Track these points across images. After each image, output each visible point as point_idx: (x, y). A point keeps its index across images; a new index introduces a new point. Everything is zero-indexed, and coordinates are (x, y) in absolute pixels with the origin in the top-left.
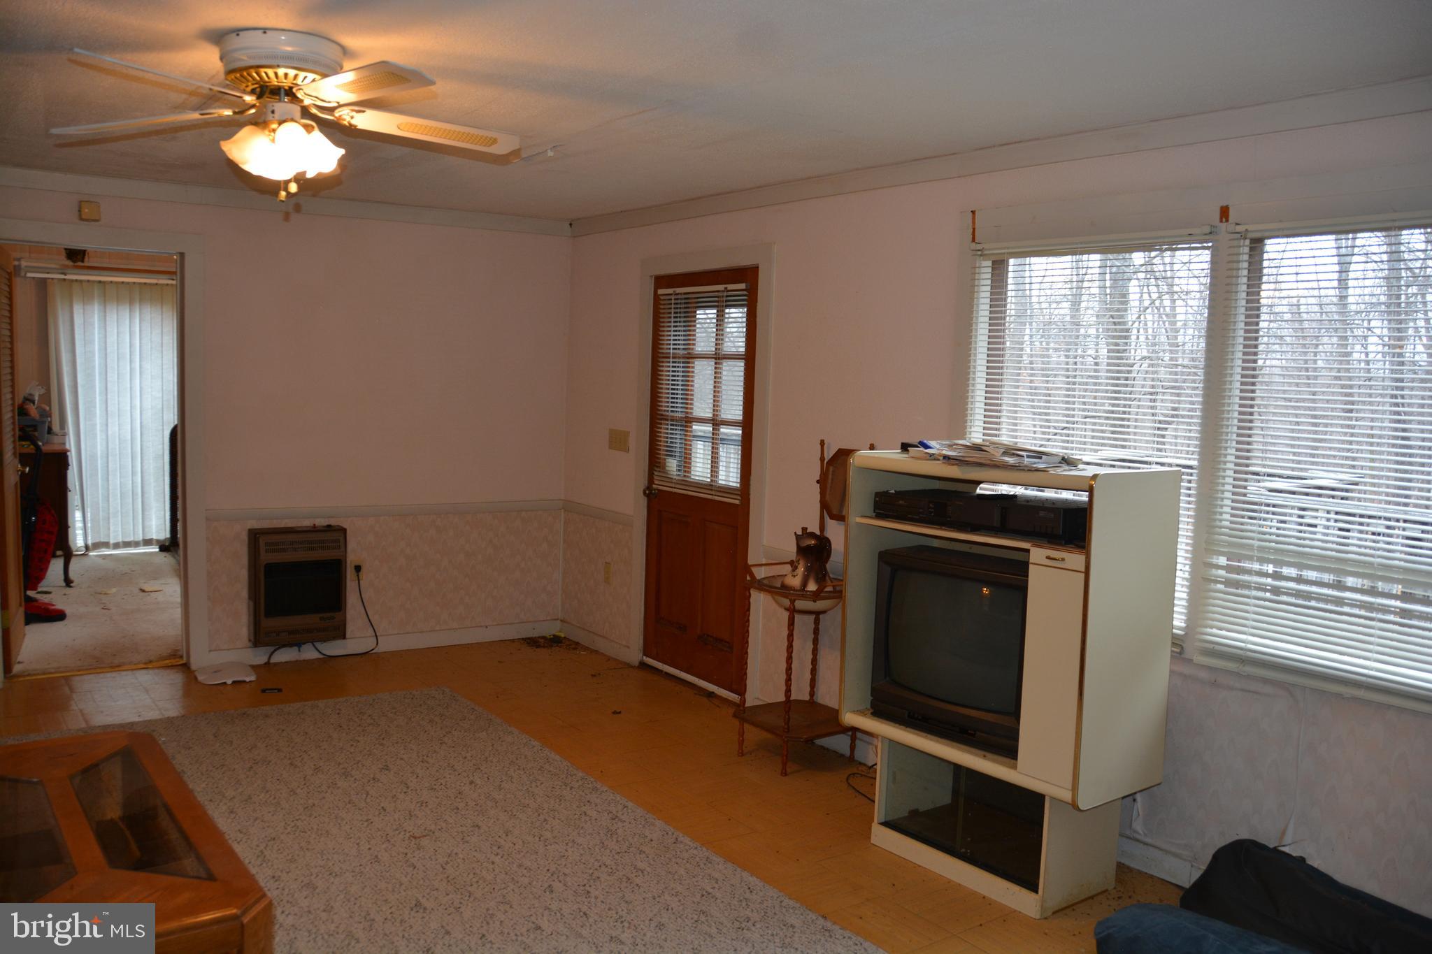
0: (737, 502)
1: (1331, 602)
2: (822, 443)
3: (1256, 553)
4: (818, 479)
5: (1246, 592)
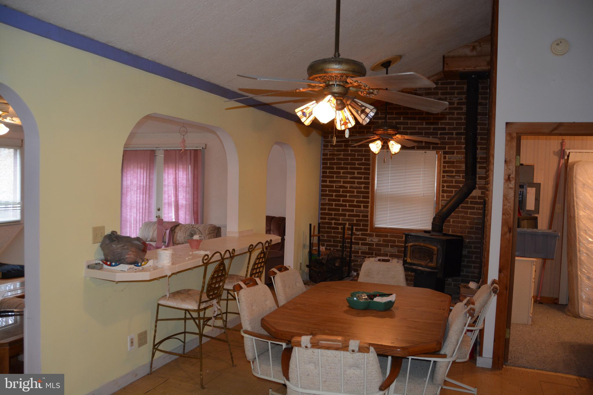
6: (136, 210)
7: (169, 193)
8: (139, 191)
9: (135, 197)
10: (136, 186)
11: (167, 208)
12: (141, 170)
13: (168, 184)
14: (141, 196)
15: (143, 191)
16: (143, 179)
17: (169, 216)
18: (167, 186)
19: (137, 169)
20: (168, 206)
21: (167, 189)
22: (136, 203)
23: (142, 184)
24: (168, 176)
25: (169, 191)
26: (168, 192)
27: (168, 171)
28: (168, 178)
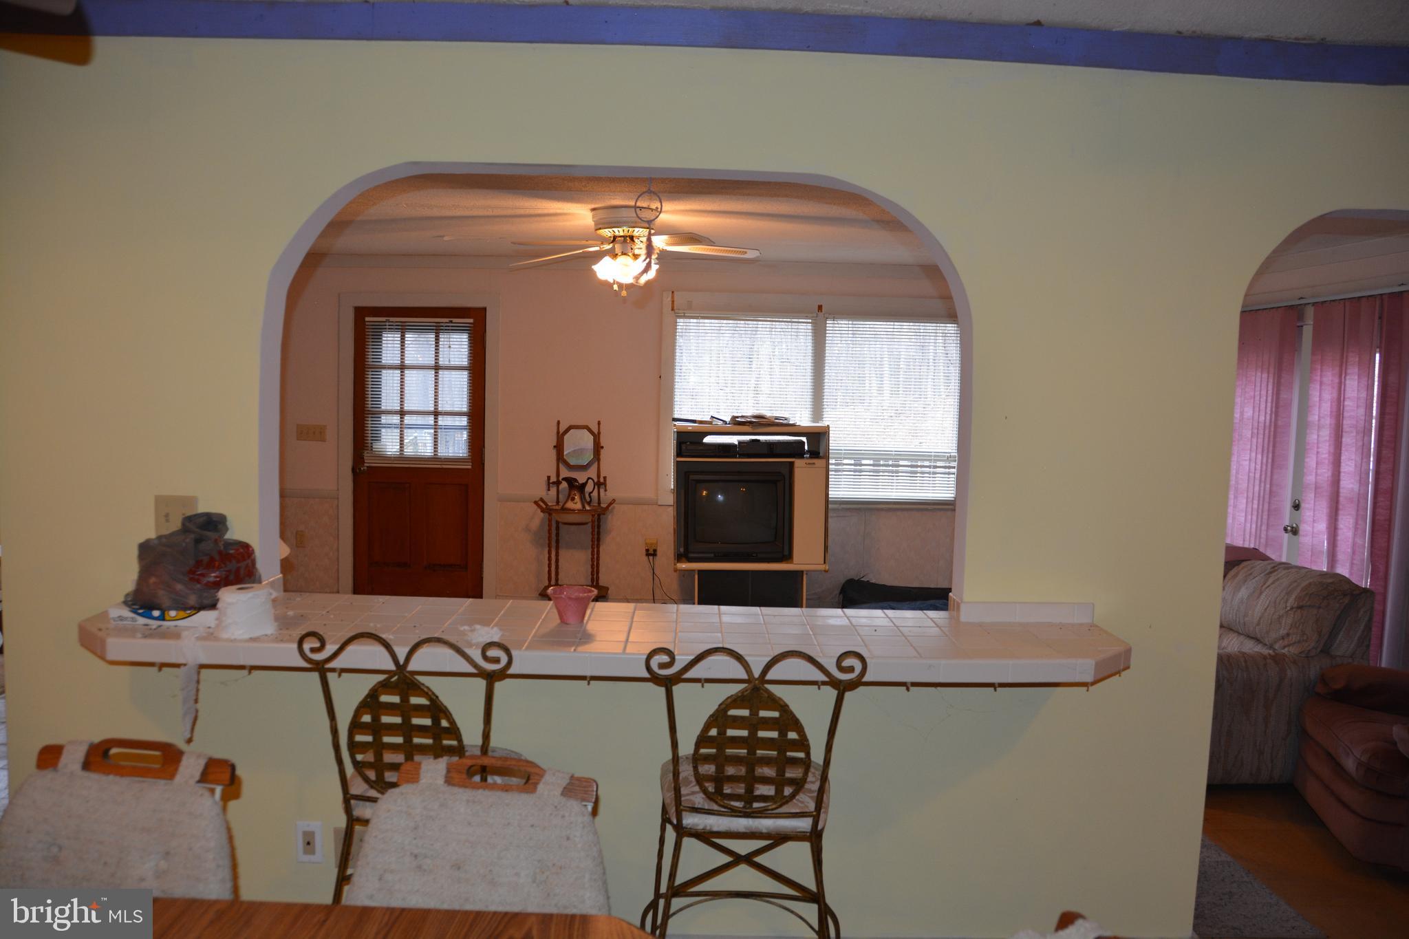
0: (470, 467)
1: (886, 472)
2: (559, 423)
3: (842, 456)
4: (555, 444)
5: (840, 473)
6: (1245, 501)
7: (1320, 450)
8: (1254, 440)
9: (1245, 460)
10: (1251, 427)
11: (1312, 502)
12: (1263, 376)
13: (1319, 420)
14: (1259, 456)
15: (1263, 441)
16: (1266, 402)
17: (1315, 530)
18: (1317, 428)
19: (1256, 370)
20: (1315, 497)
21: (1316, 437)
22: (1247, 478)
23: (1262, 418)
24: (1320, 395)
25: (1320, 445)
26: (1318, 448)
27: (1321, 376)
28: (1320, 400)
